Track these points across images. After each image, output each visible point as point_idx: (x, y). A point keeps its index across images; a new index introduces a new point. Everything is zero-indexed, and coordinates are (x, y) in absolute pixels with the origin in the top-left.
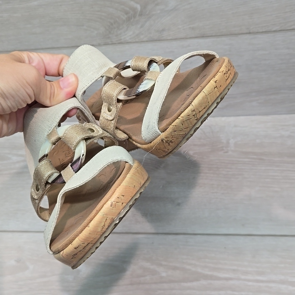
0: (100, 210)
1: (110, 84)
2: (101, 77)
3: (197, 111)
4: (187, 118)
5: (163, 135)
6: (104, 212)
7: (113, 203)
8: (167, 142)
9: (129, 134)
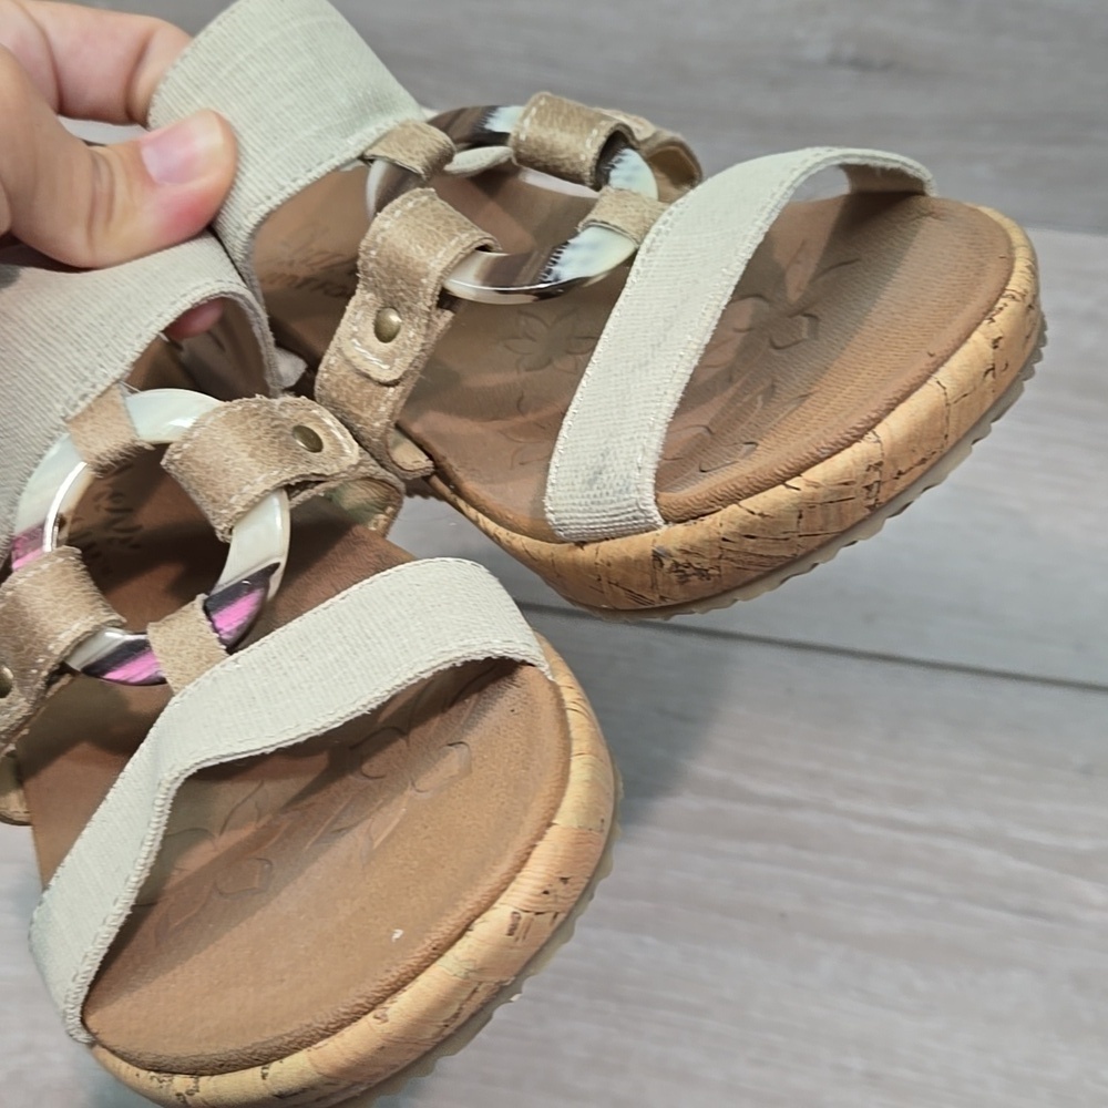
0: (451, 944)
1: (410, 205)
2: (362, 158)
3: (889, 470)
4: (836, 491)
5: (673, 537)
6: (475, 961)
7: (519, 918)
8: (681, 568)
9: (444, 458)
